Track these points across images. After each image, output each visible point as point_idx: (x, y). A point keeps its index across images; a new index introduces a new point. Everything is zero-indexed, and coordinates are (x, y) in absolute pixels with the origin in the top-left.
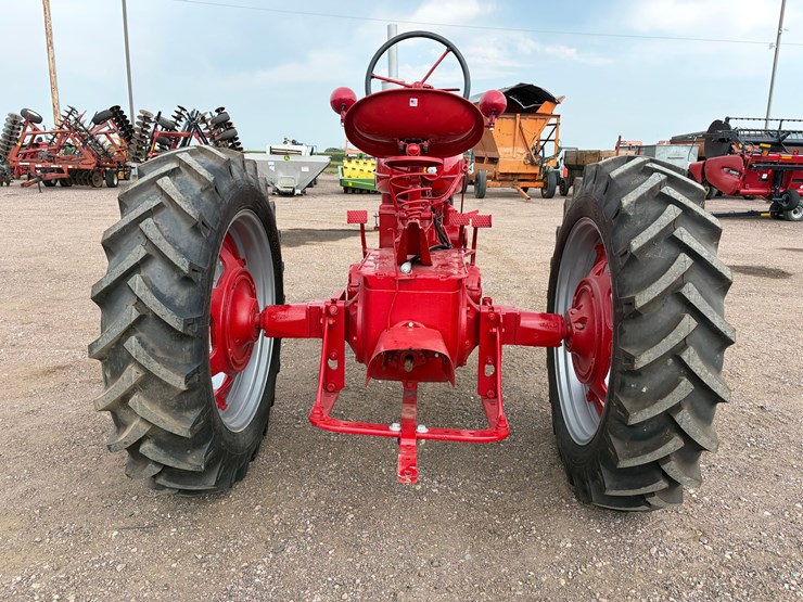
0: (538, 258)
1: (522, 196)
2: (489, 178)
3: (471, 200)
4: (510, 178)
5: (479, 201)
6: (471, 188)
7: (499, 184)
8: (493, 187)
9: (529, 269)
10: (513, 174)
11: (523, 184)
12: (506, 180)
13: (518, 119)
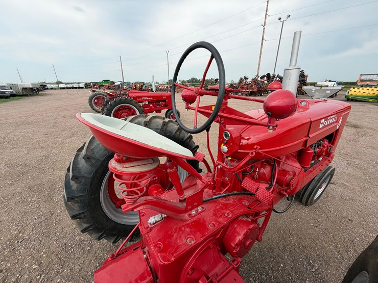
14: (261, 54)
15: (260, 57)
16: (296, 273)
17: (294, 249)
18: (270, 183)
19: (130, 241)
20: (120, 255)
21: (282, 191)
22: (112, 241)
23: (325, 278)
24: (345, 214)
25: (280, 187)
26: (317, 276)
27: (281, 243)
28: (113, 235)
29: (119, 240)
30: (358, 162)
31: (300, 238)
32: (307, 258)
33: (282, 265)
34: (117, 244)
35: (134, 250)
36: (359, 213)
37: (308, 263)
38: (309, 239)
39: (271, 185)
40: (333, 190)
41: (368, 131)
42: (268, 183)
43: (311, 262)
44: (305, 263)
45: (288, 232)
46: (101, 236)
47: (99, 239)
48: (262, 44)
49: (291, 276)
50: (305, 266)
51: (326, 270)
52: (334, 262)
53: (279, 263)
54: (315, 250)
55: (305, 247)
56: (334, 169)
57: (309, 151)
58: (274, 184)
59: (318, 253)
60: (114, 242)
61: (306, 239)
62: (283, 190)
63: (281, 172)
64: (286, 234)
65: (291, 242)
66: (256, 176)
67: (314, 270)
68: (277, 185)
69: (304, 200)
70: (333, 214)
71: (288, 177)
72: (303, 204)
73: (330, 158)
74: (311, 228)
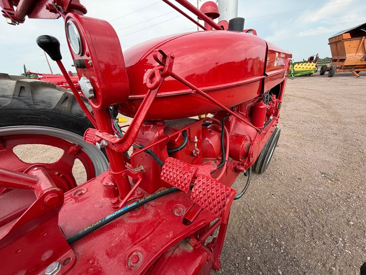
0: (356, 112)
1: (355, 75)
2: (337, 68)
3: (325, 78)
4: (350, 67)
5: (329, 78)
6: (327, 73)
7: (343, 71)
8: (338, 72)
9: (347, 120)
10: (352, 66)
11: (356, 70)
12: (346, 69)
13: (363, 39)
16: (265, 262)
17: (258, 230)
18: (220, 158)
21: (238, 167)
23: (295, 258)
24: (293, 174)
25: (234, 161)
26: (287, 258)
27: (243, 227)
30: (290, 123)
31: (261, 214)
32: (272, 237)
33: (249, 258)
36: (304, 169)
37: (275, 243)
38: (269, 211)
39: (222, 162)
40: (278, 152)
41: (290, 97)
42: (218, 159)
43: (277, 240)
44: (272, 245)
45: (248, 210)
49: (261, 271)
50: (273, 250)
51: (294, 246)
52: (299, 231)
53: (245, 257)
54: (278, 223)
55: (268, 223)
56: (280, 130)
57: (261, 107)
58: (227, 159)
59: (281, 226)
61: (266, 212)
62: (239, 164)
63: (234, 138)
64: (246, 213)
65: (253, 222)
66: (196, 151)
67: (282, 251)
68: (231, 159)
69: (257, 169)
70: (284, 176)
71: (245, 144)
72: (256, 173)
73: (277, 118)
74: (269, 198)
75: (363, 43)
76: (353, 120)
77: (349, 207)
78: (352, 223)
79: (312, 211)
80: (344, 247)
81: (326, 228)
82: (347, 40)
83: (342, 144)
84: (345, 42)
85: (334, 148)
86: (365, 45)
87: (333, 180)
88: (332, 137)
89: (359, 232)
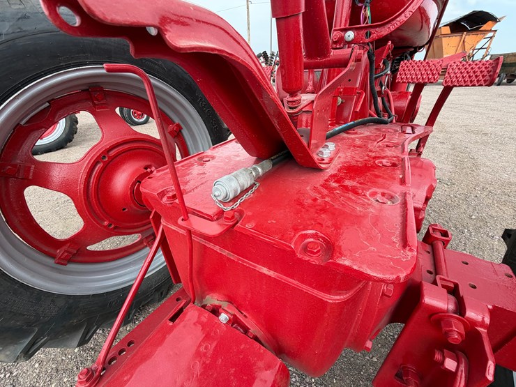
13: (464, 36)
14: (249, 24)
15: (249, 29)
19: (124, 325)
20: (113, 359)
22: (76, 343)
28: (73, 329)
29: (95, 332)
34: (90, 345)
35: (173, 319)
46: (32, 344)
47: (28, 353)
48: (248, 8)
60: (82, 342)
75: (464, 41)
76: (458, 129)
77: (469, 205)
78: (474, 217)
79: (434, 211)
80: (471, 235)
81: (450, 224)
82: (446, 35)
83: (451, 152)
84: (443, 39)
85: (444, 156)
86: (465, 44)
87: (449, 184)
88: (440, 146)
89: (482, 224)
